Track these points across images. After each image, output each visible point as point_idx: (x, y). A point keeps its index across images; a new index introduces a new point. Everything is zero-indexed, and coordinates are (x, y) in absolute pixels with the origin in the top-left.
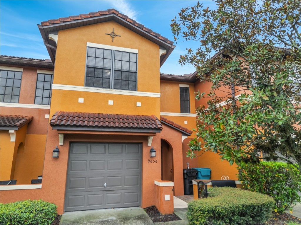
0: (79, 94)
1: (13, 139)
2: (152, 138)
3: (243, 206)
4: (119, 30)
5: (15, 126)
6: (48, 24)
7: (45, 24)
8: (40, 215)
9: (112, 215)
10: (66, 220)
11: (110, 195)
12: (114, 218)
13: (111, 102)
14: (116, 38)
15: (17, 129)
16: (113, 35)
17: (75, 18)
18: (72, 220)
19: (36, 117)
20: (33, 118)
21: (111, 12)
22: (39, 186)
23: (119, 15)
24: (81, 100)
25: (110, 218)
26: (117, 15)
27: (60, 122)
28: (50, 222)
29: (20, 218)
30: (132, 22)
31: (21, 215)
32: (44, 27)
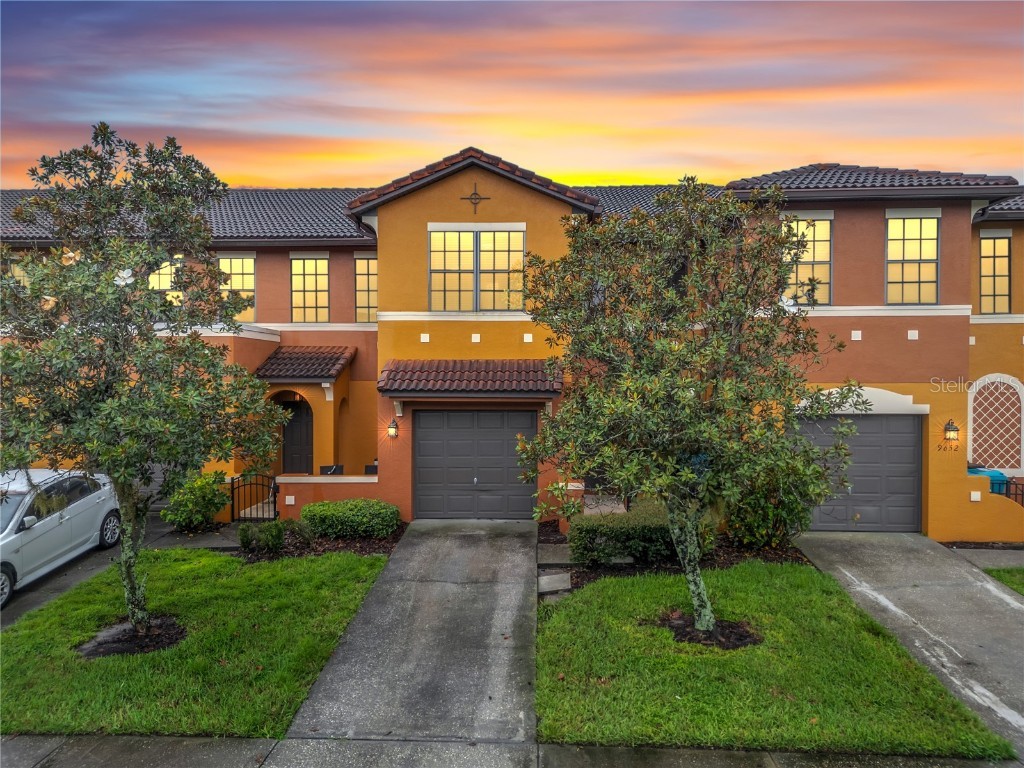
0: (421, 327)
1: (330, 397)
2: (551, 404)
3: (644, 528)
4: (486, 186)
5: (330, 376)
6: (359, 204)
7: (353, 205)
8: (376, 520)
9: (482, 529)
10: (414, 530)
11: (484, 497)
12: (483, 533)
13: (476, 338)
14: (482, 205)
15: (333, 380)
16: (475, 199)
17: (403, 184)
18: (423, 530)
19: (362, 348)
20: (357, 349)
21: (467, 155)
22: (374, 479)
23: (483, 159)
24: (425, 338)
25: (477, 532)
26: (479, 159)
27: (392, 386)
28: (390, 530)
29: (352, 521)
30: (508, 169)
31: (352, 518)
32: (354, 211)
